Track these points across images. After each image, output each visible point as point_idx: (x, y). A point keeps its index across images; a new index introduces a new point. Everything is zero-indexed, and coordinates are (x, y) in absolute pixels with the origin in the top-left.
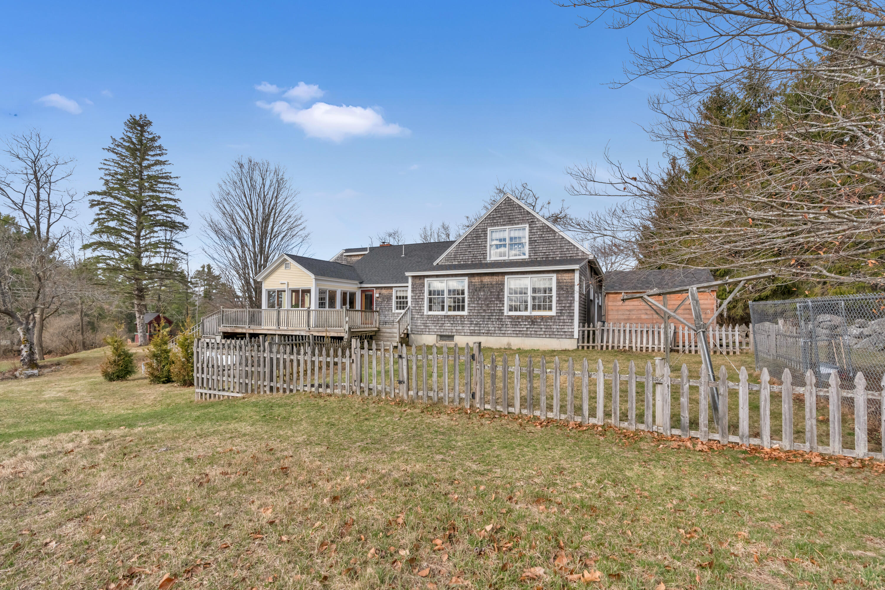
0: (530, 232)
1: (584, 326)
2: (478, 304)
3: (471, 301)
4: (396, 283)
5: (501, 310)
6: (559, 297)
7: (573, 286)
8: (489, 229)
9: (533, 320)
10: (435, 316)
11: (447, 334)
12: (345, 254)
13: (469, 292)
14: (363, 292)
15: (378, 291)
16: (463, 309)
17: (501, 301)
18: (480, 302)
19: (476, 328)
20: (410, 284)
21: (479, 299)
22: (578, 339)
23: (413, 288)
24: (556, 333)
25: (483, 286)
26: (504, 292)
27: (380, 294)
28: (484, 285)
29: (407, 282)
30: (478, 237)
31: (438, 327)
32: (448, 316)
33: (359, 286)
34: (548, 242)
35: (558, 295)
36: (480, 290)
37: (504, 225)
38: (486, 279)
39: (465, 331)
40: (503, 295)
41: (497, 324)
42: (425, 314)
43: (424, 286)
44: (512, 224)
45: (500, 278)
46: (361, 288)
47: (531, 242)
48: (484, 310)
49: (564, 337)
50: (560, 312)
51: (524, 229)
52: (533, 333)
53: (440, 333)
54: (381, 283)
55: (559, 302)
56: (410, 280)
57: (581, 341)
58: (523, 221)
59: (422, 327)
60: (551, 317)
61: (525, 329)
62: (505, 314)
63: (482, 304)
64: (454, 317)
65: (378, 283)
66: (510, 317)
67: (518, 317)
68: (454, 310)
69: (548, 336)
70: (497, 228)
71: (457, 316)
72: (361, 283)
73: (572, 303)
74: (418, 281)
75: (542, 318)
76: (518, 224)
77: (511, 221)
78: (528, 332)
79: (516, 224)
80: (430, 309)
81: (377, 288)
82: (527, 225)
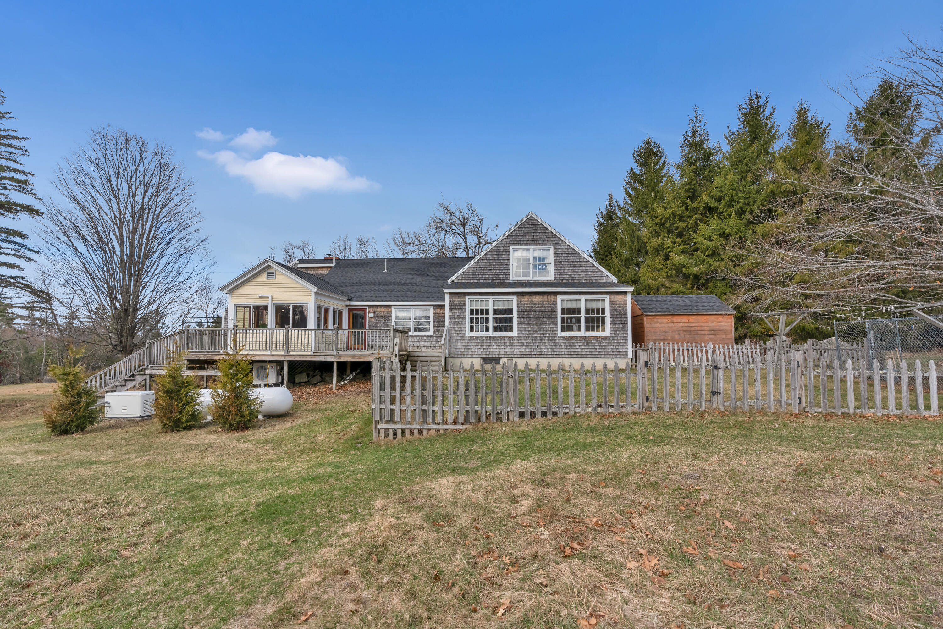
0: (555, 253)
1: (636, 347)
2: (529, 324)
3: (520, 322)
4: (397, 301)
5: (553, 331)
6: (613, 318)
7: (625, 308)
8: (511, 247)
9: (587, 341)
10: (478, 337)
11: (494, 356)
12: (299, 266)
13: (518, 312)
14: (350, 310)
15: (372, 310)
16: (511, 330)
17: (553, 321)
18: (530, 322)
19: (527, 350)
20: (447, 303)
21: (530, 319)
22: (632, 359)
23: (450, 306)
24: (611, 353)
25: (533, 306)
26: (556, 312)
27: (374, 313)
28: (535, 304)
29: (443, 300)
30: (499, 255)
31: (482, 350)
32: (494, 338)
33: (348, 303)
34: (573, 264)
35: (612, 316)
36: (530, 310)
37: (527, 244)
38: (537, 299)
39: (515, 353)
40: (556, 315)
41: (549, 345)
42: (467, 335)
43: (465, 304)
44: (537, 244)
45: (552, 297)
46: (347, 306)
47: (556, 263)
48: (536, 331)
49: (618, 356)
50: (614, 333)
51: (548, 250)
52: (588, 353)
53: (485, 356)
54: (378, 301)
55: (612, 322)
56: (447, 297)
57: (634, 361)
58: (547, 242)
59: (463, 350)
60: (605, 338)
61: (579, 350)
62: (559, 335)
63: (533, 324)
64: (501, 338)
65: (373, 301)
66: (564, 338)
67: (572, 338)
68: (501, 331)
69: (603, 356)
70: (520, 247)
71: (505, 337)
72: (350, 300)
73: (625, 324)
74: (457, 299)
75: (596, 338)
76: (542, 244)
77: (535, 241)
78: (583, 353)
79: (540, 244)
80: (472, 329)
81: (370, 306)
82: (552, 247)
